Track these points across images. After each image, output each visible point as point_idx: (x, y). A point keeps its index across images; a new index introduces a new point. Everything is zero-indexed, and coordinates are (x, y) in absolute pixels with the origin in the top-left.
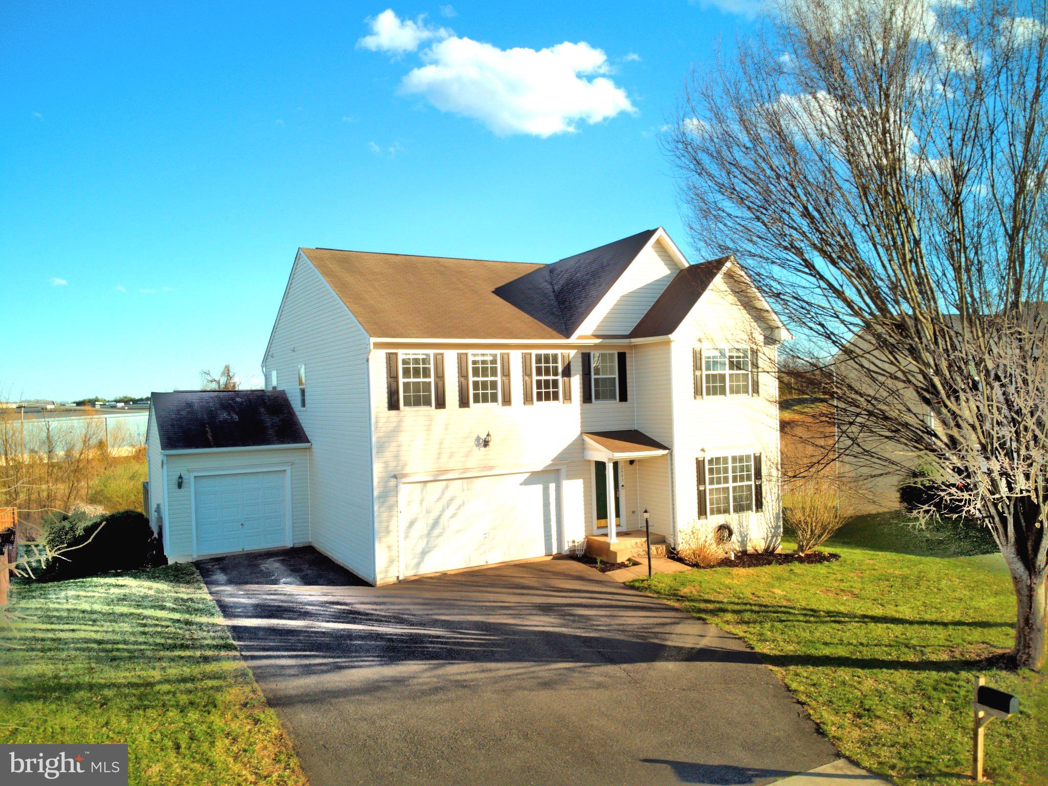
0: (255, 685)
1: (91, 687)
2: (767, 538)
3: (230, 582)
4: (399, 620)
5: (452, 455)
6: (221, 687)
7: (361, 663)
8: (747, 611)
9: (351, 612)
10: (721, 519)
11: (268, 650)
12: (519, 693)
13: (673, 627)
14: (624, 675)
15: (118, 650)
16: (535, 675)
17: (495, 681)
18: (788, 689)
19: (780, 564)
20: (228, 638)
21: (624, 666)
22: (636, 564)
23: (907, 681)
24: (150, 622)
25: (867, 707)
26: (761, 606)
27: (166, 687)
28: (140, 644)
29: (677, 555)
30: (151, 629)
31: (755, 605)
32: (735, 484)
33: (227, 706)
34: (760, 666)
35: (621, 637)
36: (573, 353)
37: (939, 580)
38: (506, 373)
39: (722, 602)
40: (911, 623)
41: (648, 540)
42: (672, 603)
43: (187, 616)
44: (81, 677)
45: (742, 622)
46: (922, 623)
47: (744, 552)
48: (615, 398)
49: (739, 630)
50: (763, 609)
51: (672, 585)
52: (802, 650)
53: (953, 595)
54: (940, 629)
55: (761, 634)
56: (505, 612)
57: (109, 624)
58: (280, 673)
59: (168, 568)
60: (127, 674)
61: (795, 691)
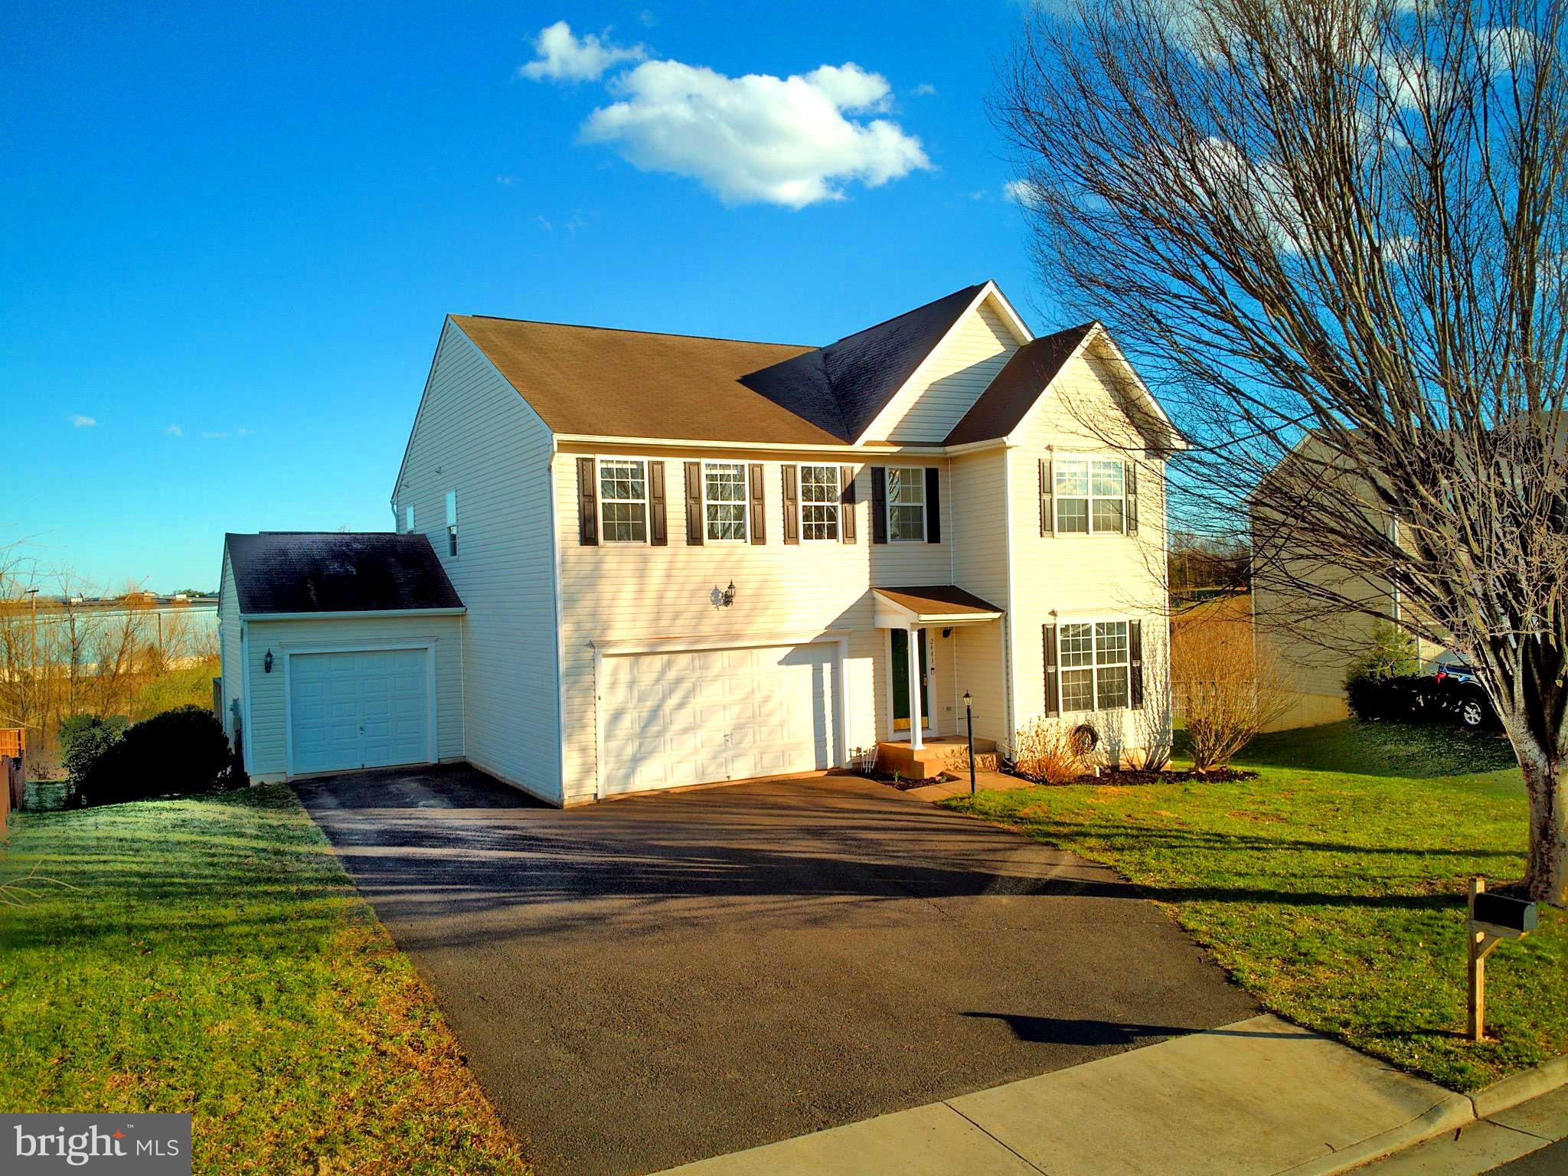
0: (380, 925)
1: (129, 929)
2: (1150, 748)
3: (343, 806)
4: (597, 847)
5: (676, 616)
6: (327, 927)
7: (538, 898)
8: (1120, 835)
9: (525, 838)
10: (1079, 717)
11: (398, 884)
12: (778, 932)
13: (1009, 853)
14: (934, 911)
15: (172, 884)
16: (802, 910)
17: (742, 918)
18: (1183, 928)
19: (1169, 782)
20: (339, 869)
21: (936, 900)
22: (951, 779)
23: (1364, 920)
24: (221, 850)
25: (1303, 950)
26: (1141, 829)
27: (245, 929)
28: (206, 877)
29: (1013, 768)
30: (222, 860)
31: (1131, 828)
32: (1101, 666)
33: (335, 951)
34: (1140, 901)
35: (930, 865)
36: (858, 467)
37: (1409, 803)
38: (758, 494)
39: (1082, 825)
40: (1369, 851)
41: (970, 746)
42: (1006, 826)
43: (278, 845)
44: (114, 917)
45: (1112, 848)
46: (1384, 851)
47: (1115, 768)
48: (921, 537)
49: (1108, 859)
50: (1144, 832)
51: (1006, 803)
52: (1201, 882)
53: (1430, 820)
54: (1412, 858)
55: (1142, 863)
56: (756, 836)
57: (158, 854)
58: (416, 911)
59: (249, 790)
60: (185, 913)
61: (1193, 931)
